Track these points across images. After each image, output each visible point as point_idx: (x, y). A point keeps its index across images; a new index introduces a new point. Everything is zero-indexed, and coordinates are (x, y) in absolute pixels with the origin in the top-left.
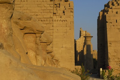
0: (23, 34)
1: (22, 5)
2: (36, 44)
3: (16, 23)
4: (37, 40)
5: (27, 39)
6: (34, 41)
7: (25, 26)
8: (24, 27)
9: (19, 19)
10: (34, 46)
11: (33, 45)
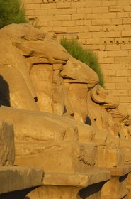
0: (29, 65)
1: (75, 10)
2: (53, 82)
3: (17, 45)
4: (55, 76)
5: (37, 74)
6: (49, 78)
7: (32, 49)
8: (30, 52)
9: (22, 38)
10: (50, 87)
11: (47, 84)
